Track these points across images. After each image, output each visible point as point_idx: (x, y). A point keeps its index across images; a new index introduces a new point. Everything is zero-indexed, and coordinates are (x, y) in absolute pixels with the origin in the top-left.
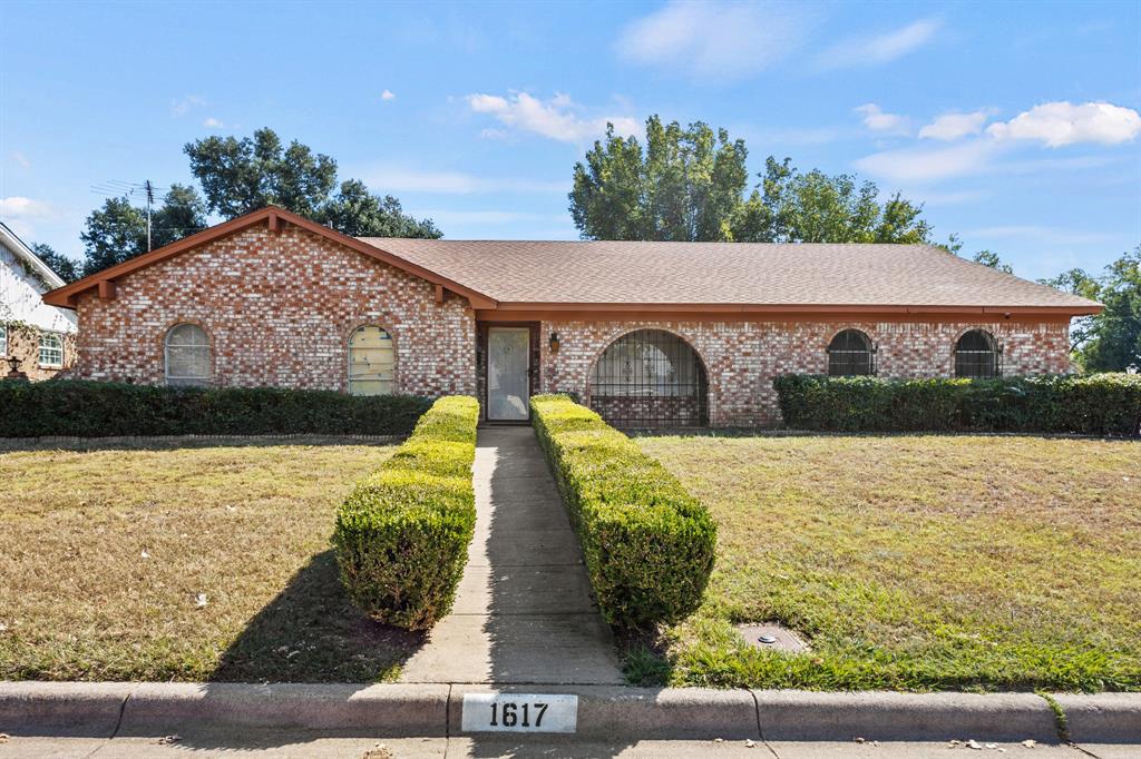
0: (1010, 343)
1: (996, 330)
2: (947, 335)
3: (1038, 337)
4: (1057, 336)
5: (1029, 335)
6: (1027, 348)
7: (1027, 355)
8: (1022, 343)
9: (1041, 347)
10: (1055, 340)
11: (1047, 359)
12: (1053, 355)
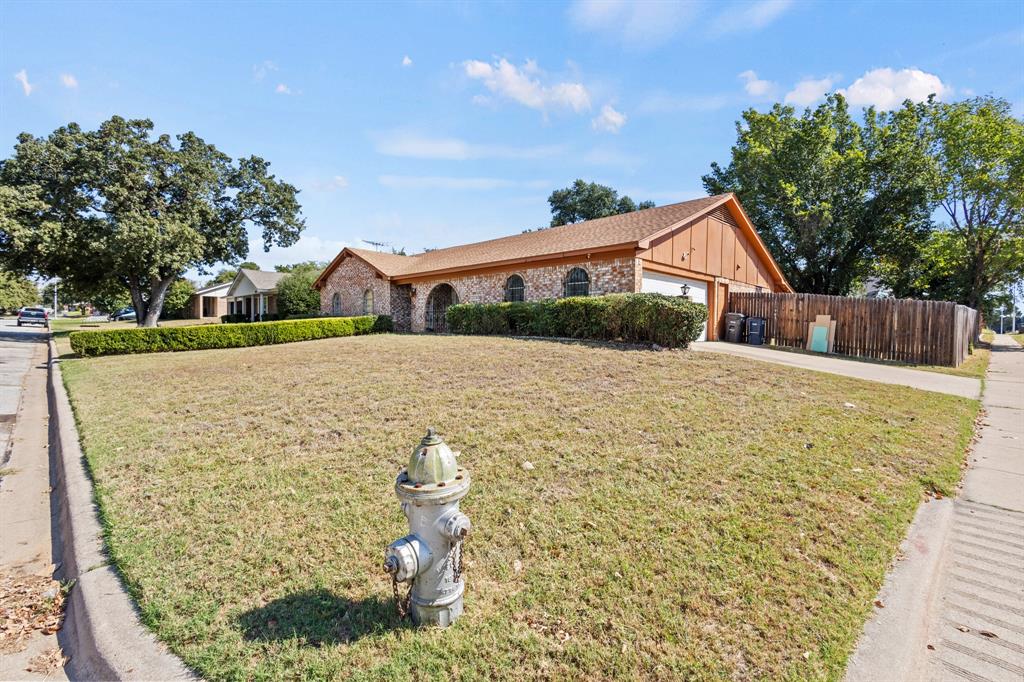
0: (597, 276)
1: (589, 267)
2: (561, 273)
3: (614, 269)
4: (627, 267)
5: (608, 268)
6: (607, 277)
7: (607, 283)
8: (604, 274)
9: (616, 276)
10: (625, 270)
11: (620, 285)
12: (624, 282)
